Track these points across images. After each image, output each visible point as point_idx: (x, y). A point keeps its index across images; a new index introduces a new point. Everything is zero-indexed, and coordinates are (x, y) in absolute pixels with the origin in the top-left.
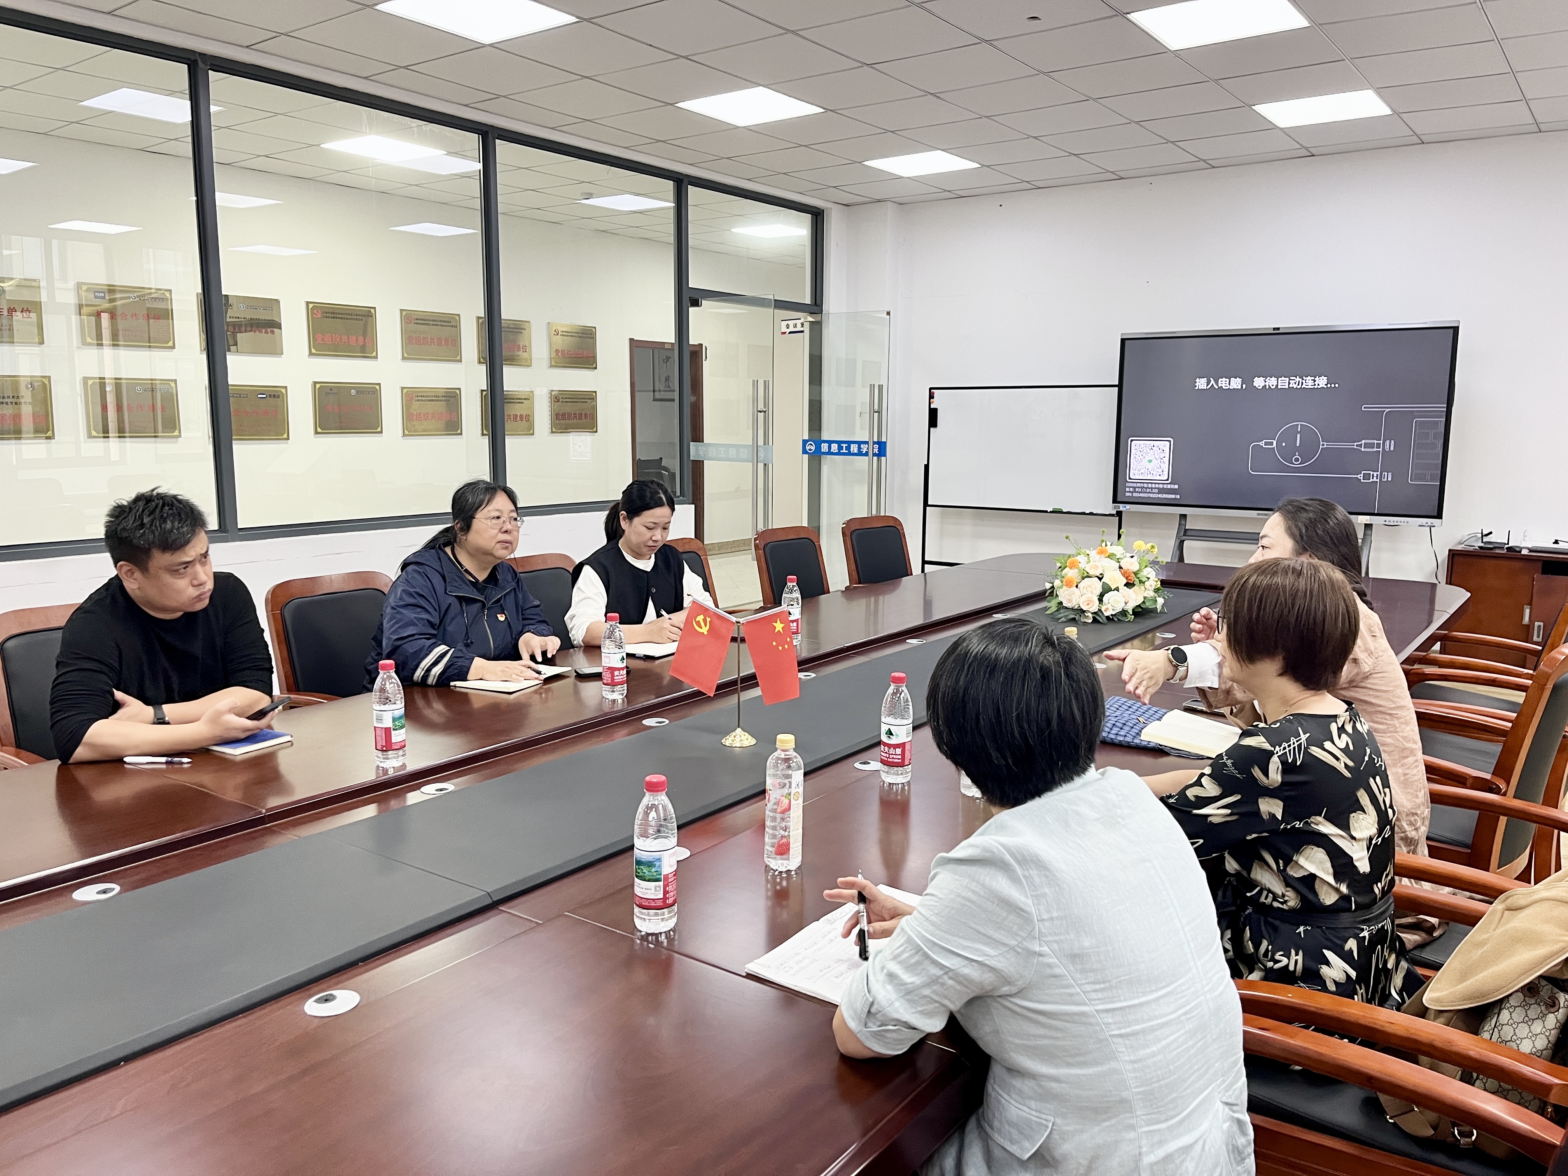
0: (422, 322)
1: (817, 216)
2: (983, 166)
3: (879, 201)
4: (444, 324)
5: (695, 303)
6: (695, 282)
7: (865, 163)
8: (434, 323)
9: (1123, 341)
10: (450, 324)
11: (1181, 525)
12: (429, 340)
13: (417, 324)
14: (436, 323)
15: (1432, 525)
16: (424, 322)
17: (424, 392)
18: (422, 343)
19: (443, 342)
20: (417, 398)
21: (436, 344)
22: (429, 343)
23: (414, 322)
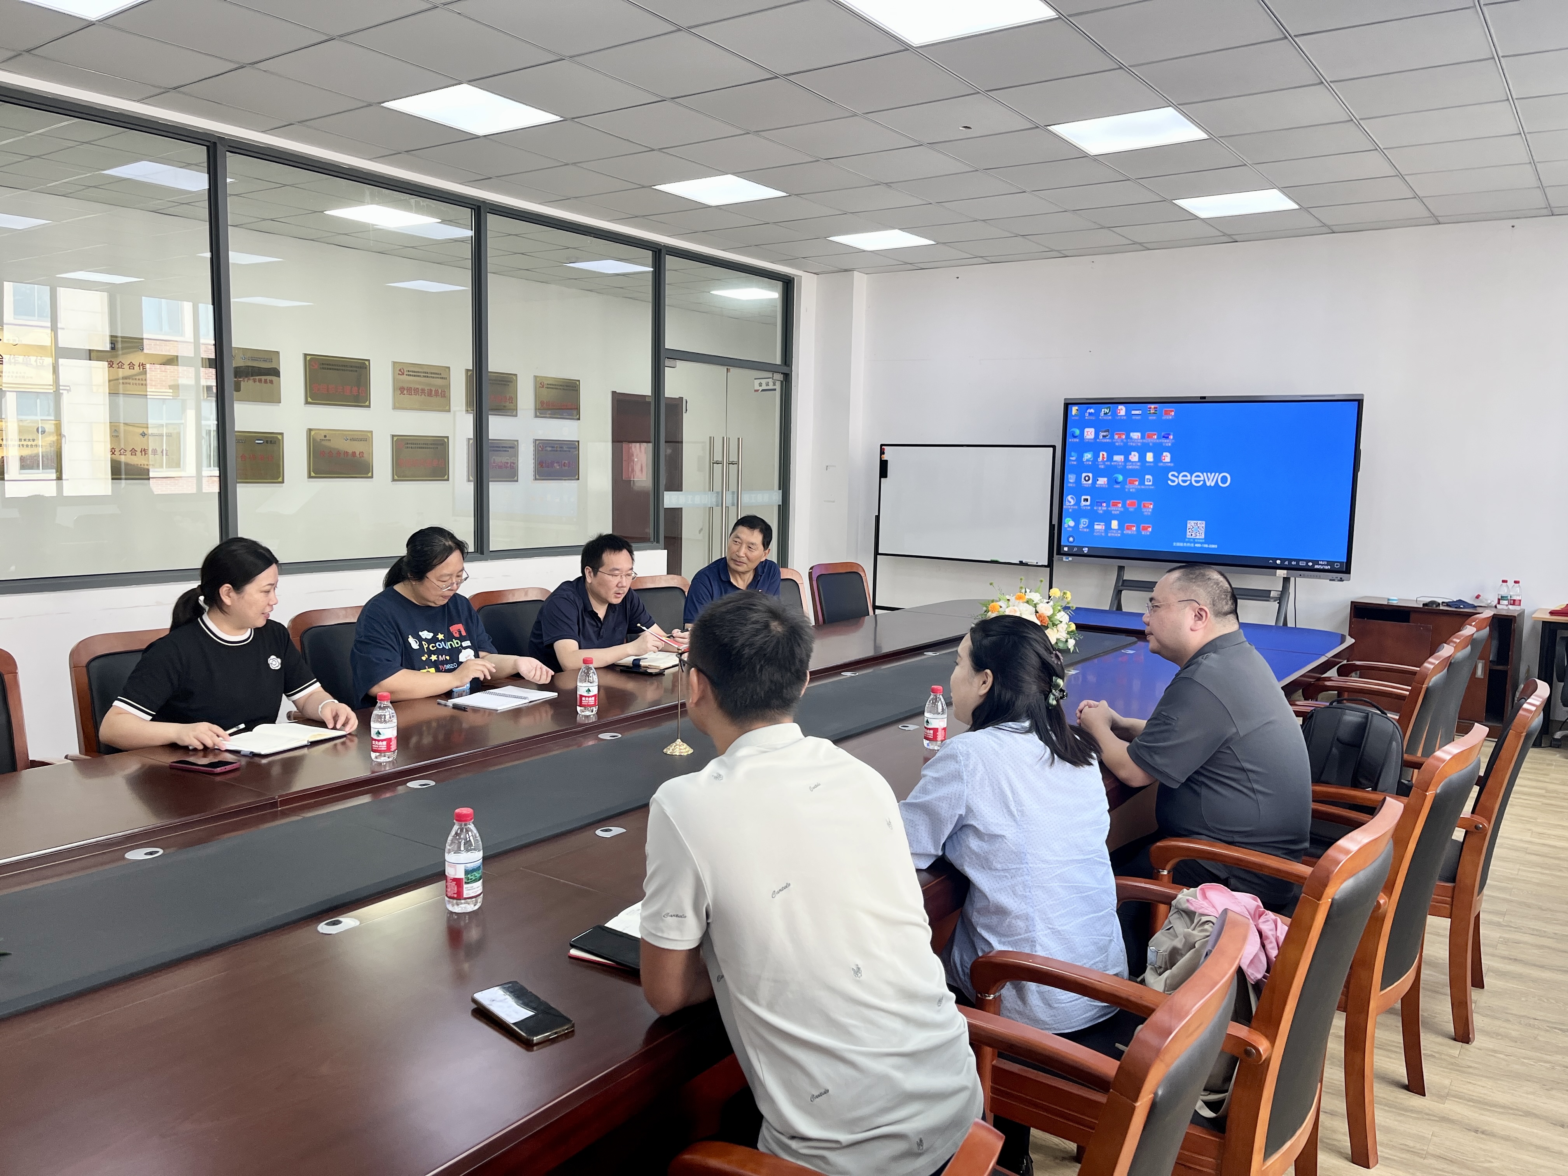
0: (413, 374)
1: (786, 283)
2: (936, 242)
3: (846, 271)
4: (434, 375)
7: (831, 238)
8: (425, 375)
9: (1066, 405)
10: (440, 376)
11: (1119, 576)
12: (420, 391)
13: (409, 375)
14: (427, 375)
15: (1341, 580)
16: (415, 374)
17: (413, 439)
18: (413, 393)
19: (433, 392)
20: (406, 446)
21: (426, 395)
22: (420, 394)
23: (405, 373)
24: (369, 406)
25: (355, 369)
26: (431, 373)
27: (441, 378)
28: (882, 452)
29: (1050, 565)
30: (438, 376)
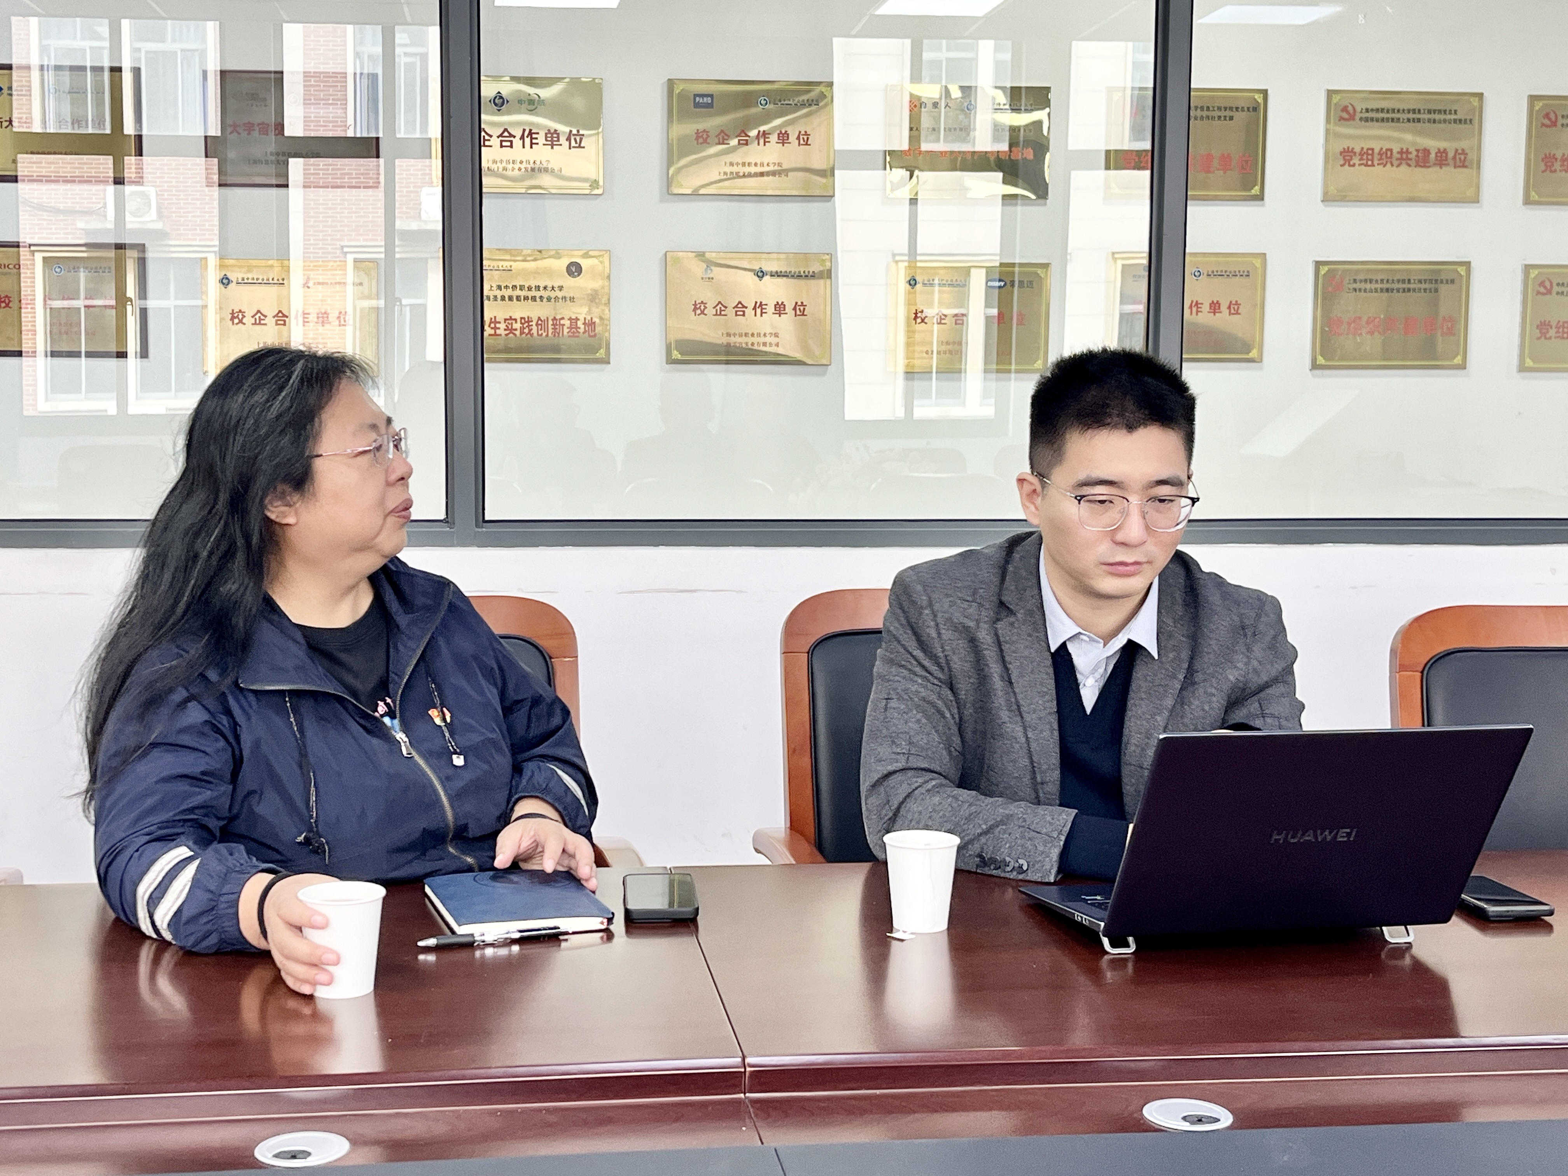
0: (1380, 115)
4: (1437, 117)
8: (1411, 116)
10: (1453, 117)
12: (1396, 155)
13: (1367, 120)
14: (1417, 116)
16: (1385, 115)
17: (1368, 271)
18: (1376, 162)
19: (1433, 156)
20: (1355, 286)
21: (1413, 163)
22: (1395, 163)
23: (1358, 116)
24: (1260, 197)
25: (1228, 113)
26: (1429, 112)
27: (1455, 121)
30: (1448, 117)
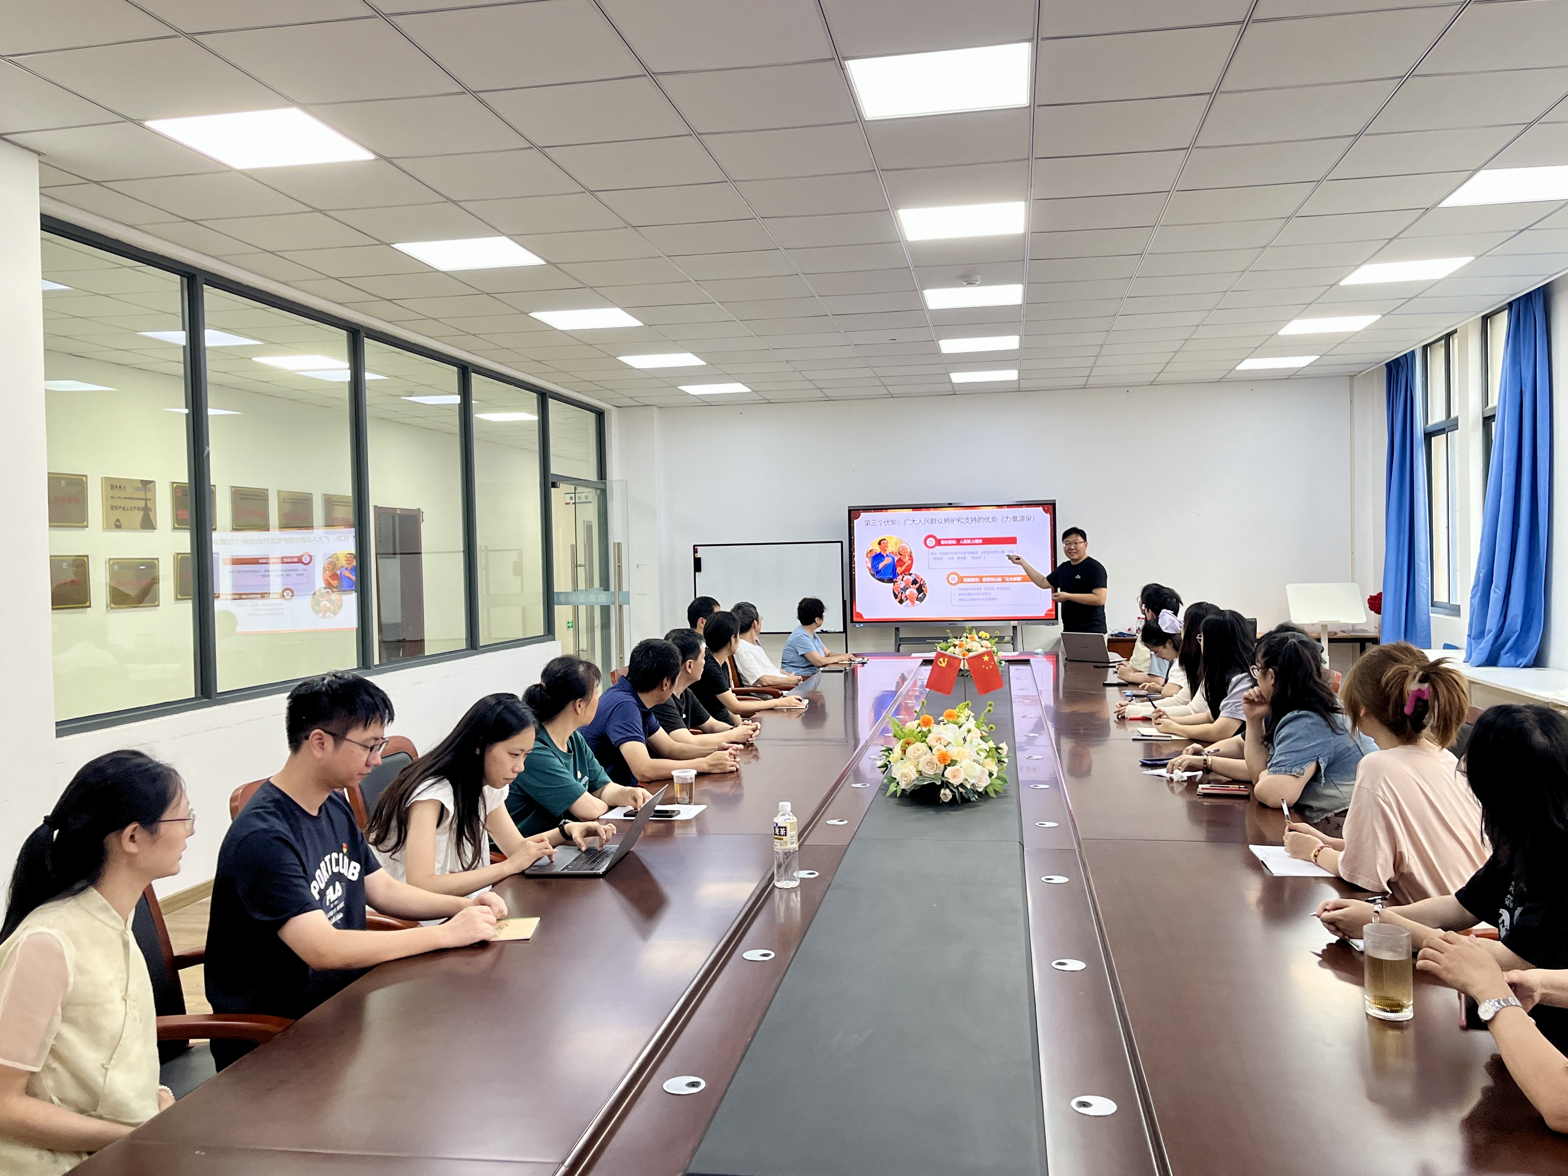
1: (600, 415)
2: (753, 391)
3: (648, 405)
5: (554, 485)
6: (554, 469)
7: (680, 387)
9: (850, 511)
11: (897, 635)
15: (1053, 624)
28: (695, 551)
29: (845, 631)
